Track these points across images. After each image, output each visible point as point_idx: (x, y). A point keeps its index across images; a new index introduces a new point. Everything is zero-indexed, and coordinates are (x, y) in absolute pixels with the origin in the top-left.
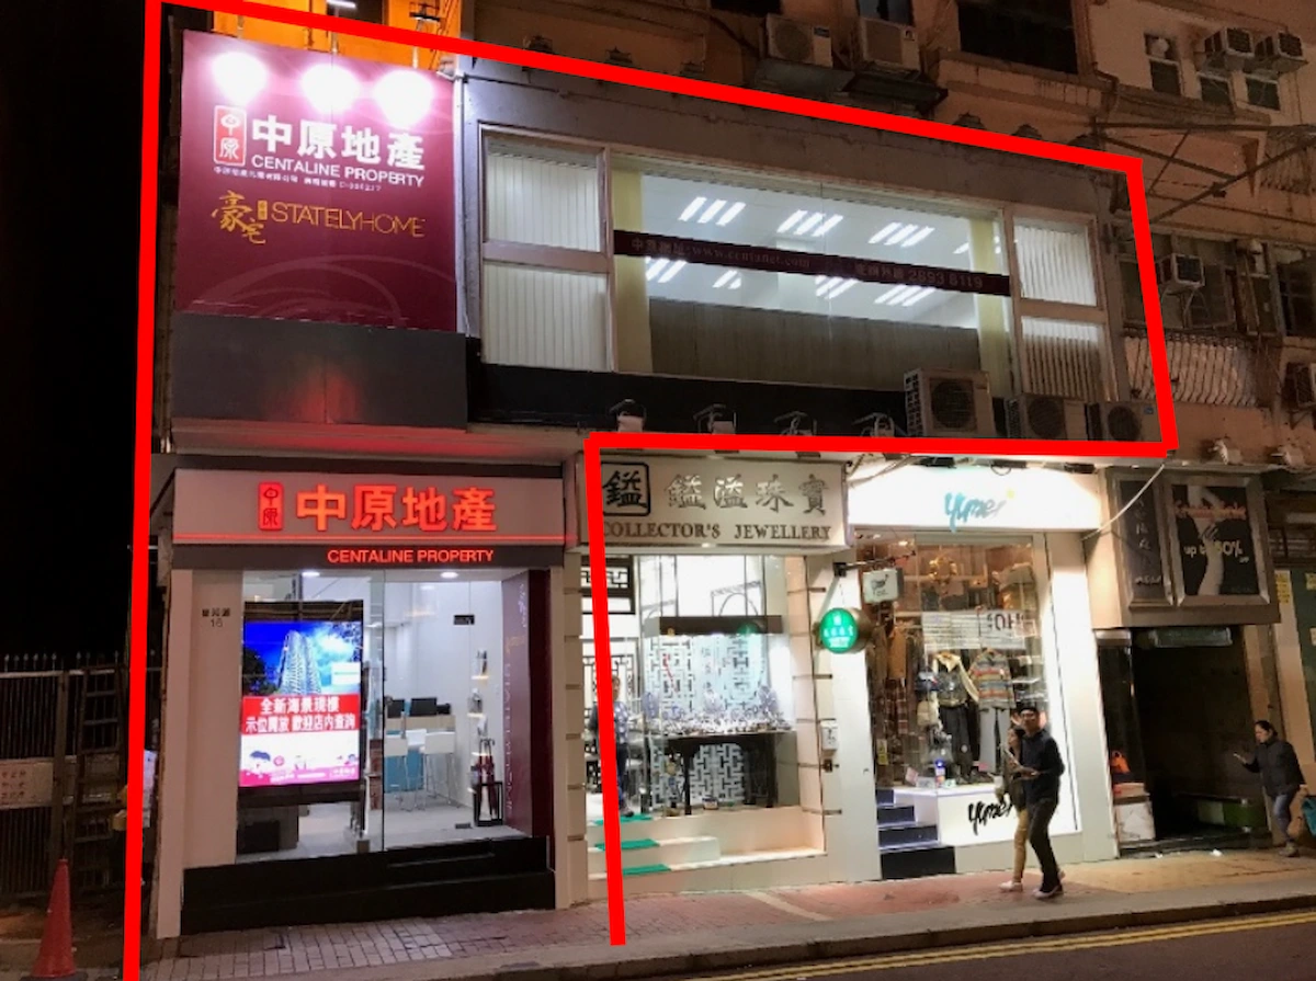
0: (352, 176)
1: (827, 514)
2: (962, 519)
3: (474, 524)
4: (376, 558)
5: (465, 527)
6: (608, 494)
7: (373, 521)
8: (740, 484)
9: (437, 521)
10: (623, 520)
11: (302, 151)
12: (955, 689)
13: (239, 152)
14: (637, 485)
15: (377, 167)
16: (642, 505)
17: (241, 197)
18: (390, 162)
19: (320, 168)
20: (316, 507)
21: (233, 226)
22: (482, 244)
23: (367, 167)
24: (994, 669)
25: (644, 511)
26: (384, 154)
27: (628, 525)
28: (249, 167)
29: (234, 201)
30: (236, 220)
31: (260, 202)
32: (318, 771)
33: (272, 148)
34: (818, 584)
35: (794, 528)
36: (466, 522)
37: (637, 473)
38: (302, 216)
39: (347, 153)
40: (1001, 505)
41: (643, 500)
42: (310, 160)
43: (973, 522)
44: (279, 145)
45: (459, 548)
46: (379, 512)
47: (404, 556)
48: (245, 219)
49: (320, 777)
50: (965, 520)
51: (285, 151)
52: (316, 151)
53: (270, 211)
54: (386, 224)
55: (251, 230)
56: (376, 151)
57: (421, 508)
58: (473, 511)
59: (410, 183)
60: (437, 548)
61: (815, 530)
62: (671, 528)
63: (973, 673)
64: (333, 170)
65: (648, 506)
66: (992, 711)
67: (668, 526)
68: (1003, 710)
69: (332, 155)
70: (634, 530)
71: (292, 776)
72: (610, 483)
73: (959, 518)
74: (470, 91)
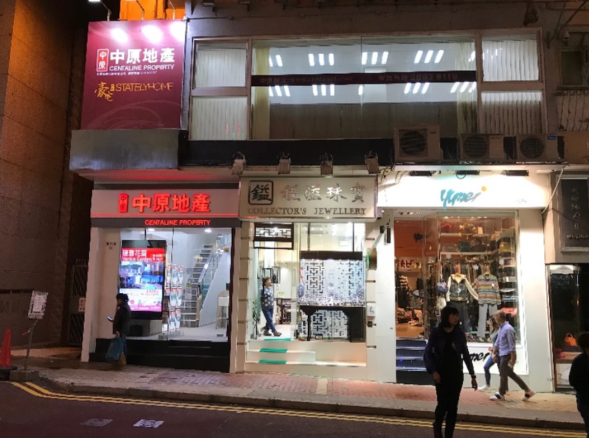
0: (146, 69)
1: (364, 202)
2: (451, 203)
3: (200, 209)
4: (163, 223)
5: (197, 210)
6: (253, 195)
7: (160, 208)
8: (319, 189)
9: (185, 208)
10: (259, 207)
11: (128, 61)
12: (461, 293)
13: (105, 66)
14: (267, 191)
15: (156, 64)
16: (270, 200)
17: (105, 83)
18: (161, 61)
19: (134, 68)
20: (140, 203)
21: (102, 95)
22: (192, 90)
23: (152, 64)
24: (488, 283)
25: (270, 202)
26: (159, 57)
27: (262, 209)
28: (109, 72)
29: (103, 86)
30: (103, 93)
31: (112, 85)
32: (146, 306)
33: (117, 62)
34: (370, 236)
35: (346, 209)
36: (197, 209)
37: (267, 185)
38: (126, 88)
39: (145, 60)
40: (477, 195)
41: (270, 197)
42: (131, 65)
43: (458, 204)
44: (120, 60)
45: (196, 219)
46: (162, 205)
47: (174, 222)
48: (106, 92)
49: (147, 309)
50: (453, 204)
51: (122, 63)
52: (133, 61)
53: (115, 88)
54: (158, 87)
55: (108, 96)
56: (156, 57)
57: (179, 202)
58: (200, 203)
59: (169, 68)
60: (187, 219)
61: (357, 210)
62: (283, 210)
63: (475, 284)
64: (139, 68)
65: (272, 200)
66: (486, 306)
67: (281, 209)
68: (493, 305)
69: (139, 61)
70: (264, 211)
71: (137, 308)
72: (254, 190)
73: (449, 202)
74: (190, 25)
